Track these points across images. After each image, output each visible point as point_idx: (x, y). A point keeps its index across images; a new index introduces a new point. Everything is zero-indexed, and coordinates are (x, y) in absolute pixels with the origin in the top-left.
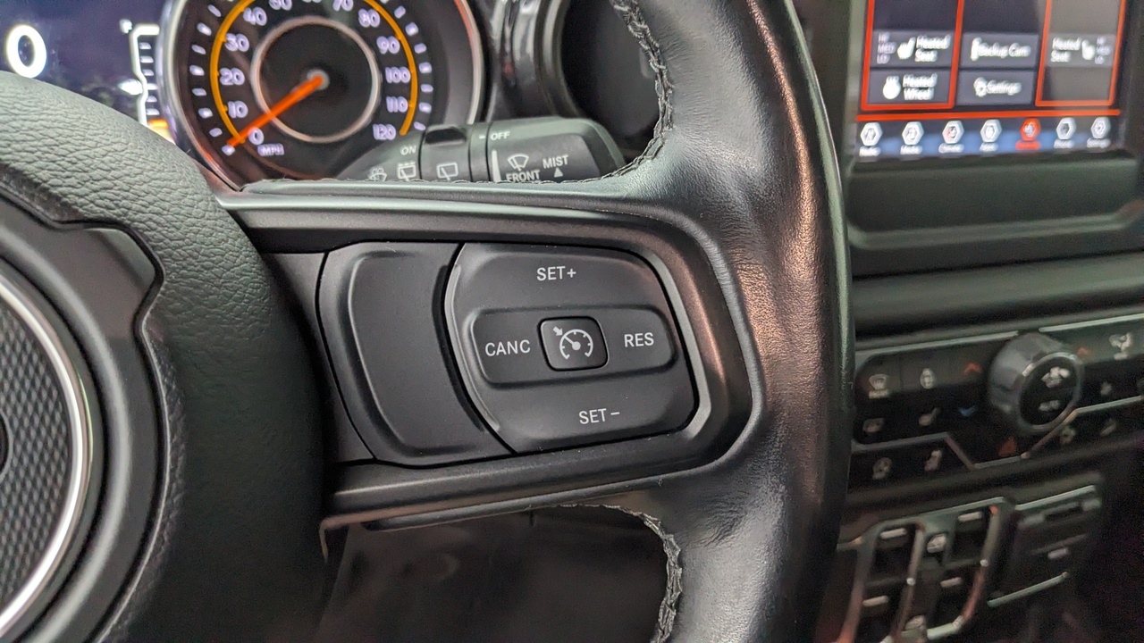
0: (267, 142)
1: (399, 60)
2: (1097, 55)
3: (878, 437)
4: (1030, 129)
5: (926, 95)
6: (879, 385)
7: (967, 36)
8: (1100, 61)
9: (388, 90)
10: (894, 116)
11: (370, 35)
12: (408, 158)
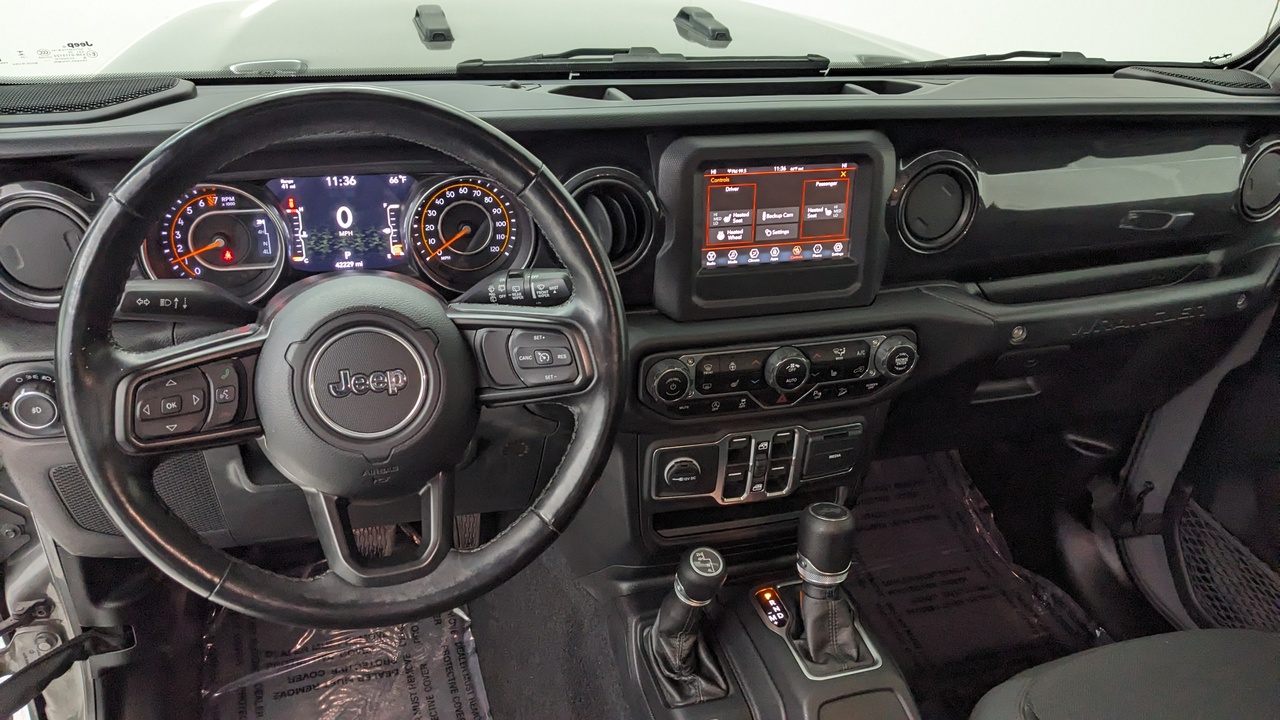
0: (443, 255)
1: (501, 217)
2: (833, 213)
3: (710, 391)
4: (797, 250)
5: (740, 238)
6: (708, 369)
7: (758, 210)
8: (836, 216)
9: (497, 230)
10: (723, 249)
11: (489, 207)
12: (502, 283)
